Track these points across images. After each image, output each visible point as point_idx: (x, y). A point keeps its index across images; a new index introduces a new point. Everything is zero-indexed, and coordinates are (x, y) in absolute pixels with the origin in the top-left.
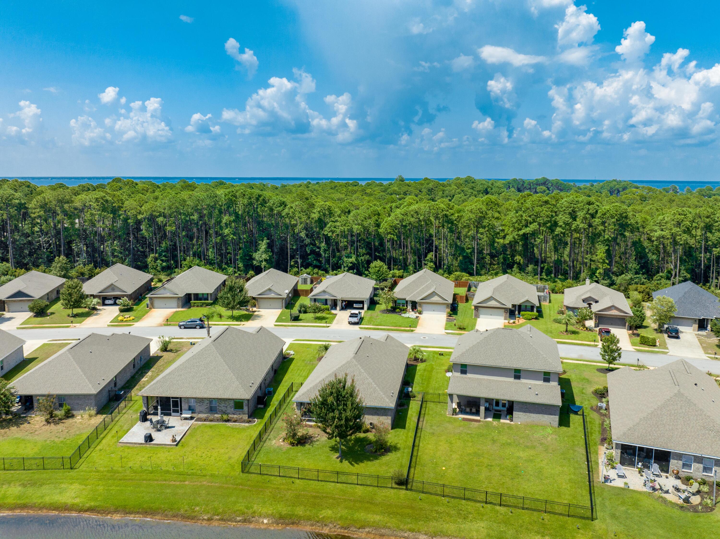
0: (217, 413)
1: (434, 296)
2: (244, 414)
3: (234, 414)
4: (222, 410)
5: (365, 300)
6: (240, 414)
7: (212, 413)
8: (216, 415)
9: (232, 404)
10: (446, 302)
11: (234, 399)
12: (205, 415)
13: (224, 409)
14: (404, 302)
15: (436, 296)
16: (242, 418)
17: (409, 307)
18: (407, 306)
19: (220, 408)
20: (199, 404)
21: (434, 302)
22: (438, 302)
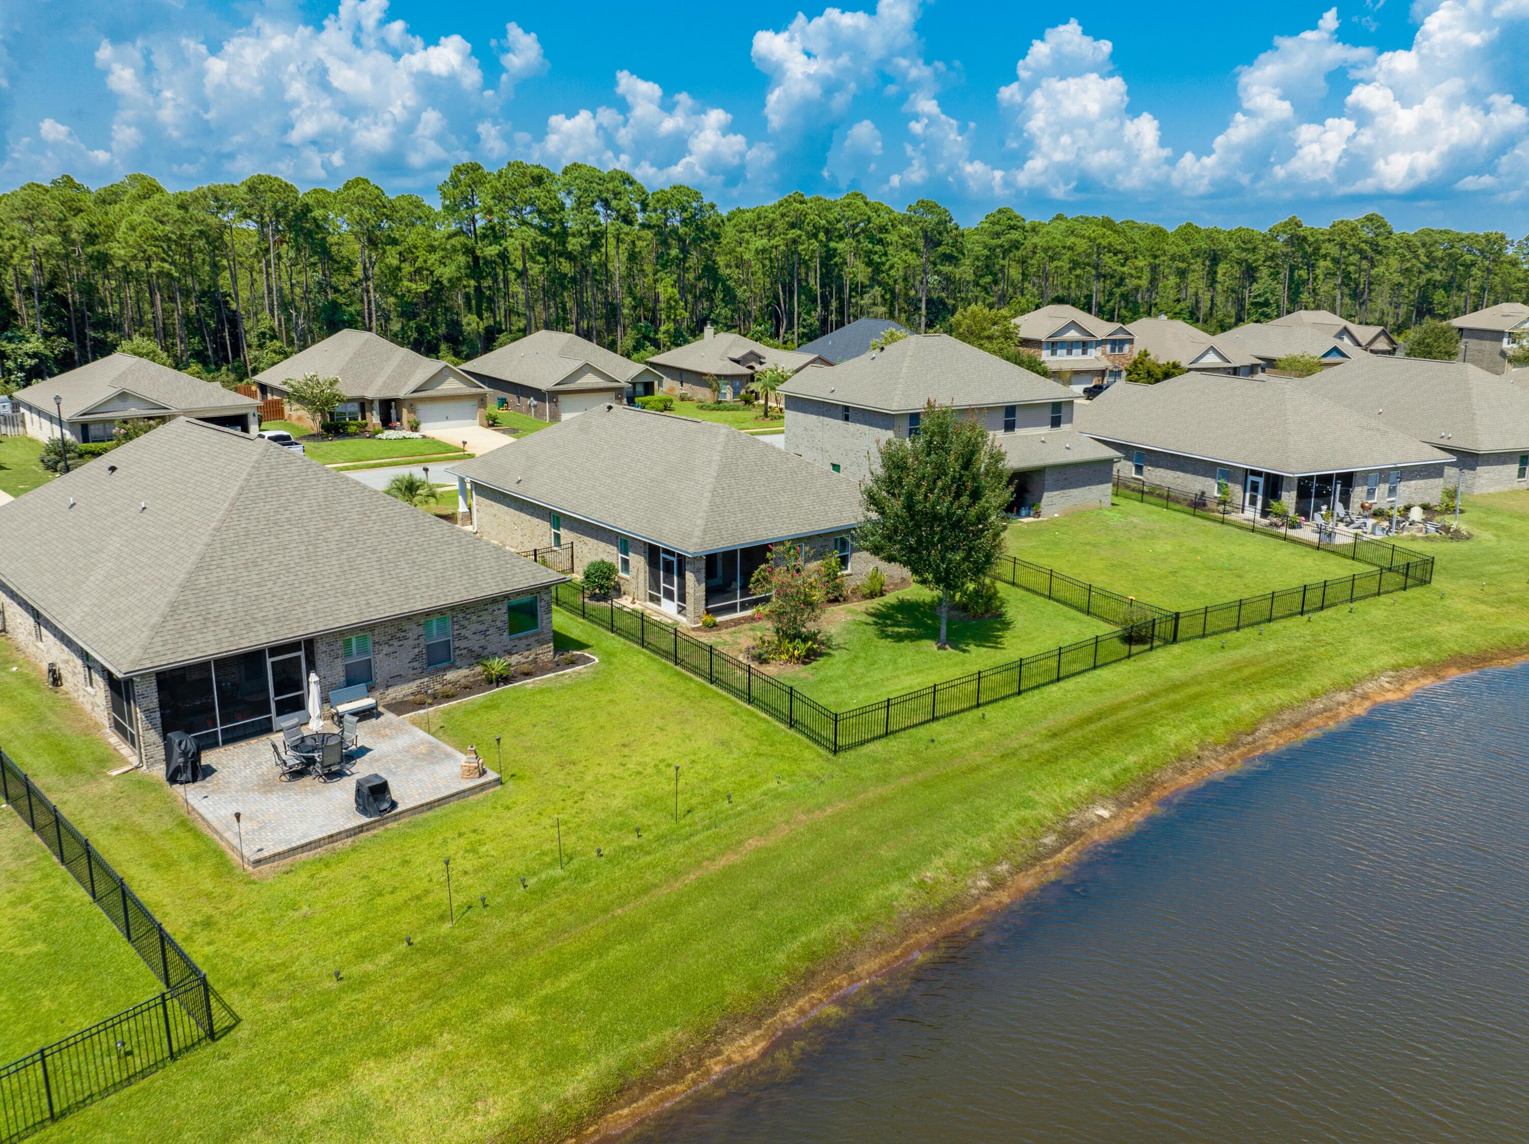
0: (453, 666)
1: (447, 377)
2: (541, 643)
3: (510, 654)
4: (470, 651)
5: (250, 412)
6: (528, 648)
7: (438, 670)
8: (451, 676)
9: (502, 614)
10: (479, 390)
11: (506, 597)
12: (413, 686)
13: (474, 643)
14: (354, 408)
15: (451, 379)
16: (535, 661)
17: (375, 419)
18: (364, 418)
19: (463, 644)
20: (386, 649)
21: (448, 393)
22: (459, 392)
